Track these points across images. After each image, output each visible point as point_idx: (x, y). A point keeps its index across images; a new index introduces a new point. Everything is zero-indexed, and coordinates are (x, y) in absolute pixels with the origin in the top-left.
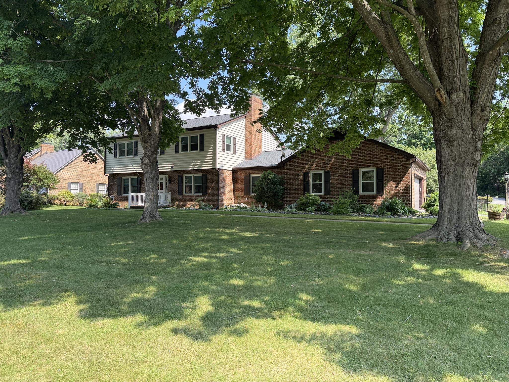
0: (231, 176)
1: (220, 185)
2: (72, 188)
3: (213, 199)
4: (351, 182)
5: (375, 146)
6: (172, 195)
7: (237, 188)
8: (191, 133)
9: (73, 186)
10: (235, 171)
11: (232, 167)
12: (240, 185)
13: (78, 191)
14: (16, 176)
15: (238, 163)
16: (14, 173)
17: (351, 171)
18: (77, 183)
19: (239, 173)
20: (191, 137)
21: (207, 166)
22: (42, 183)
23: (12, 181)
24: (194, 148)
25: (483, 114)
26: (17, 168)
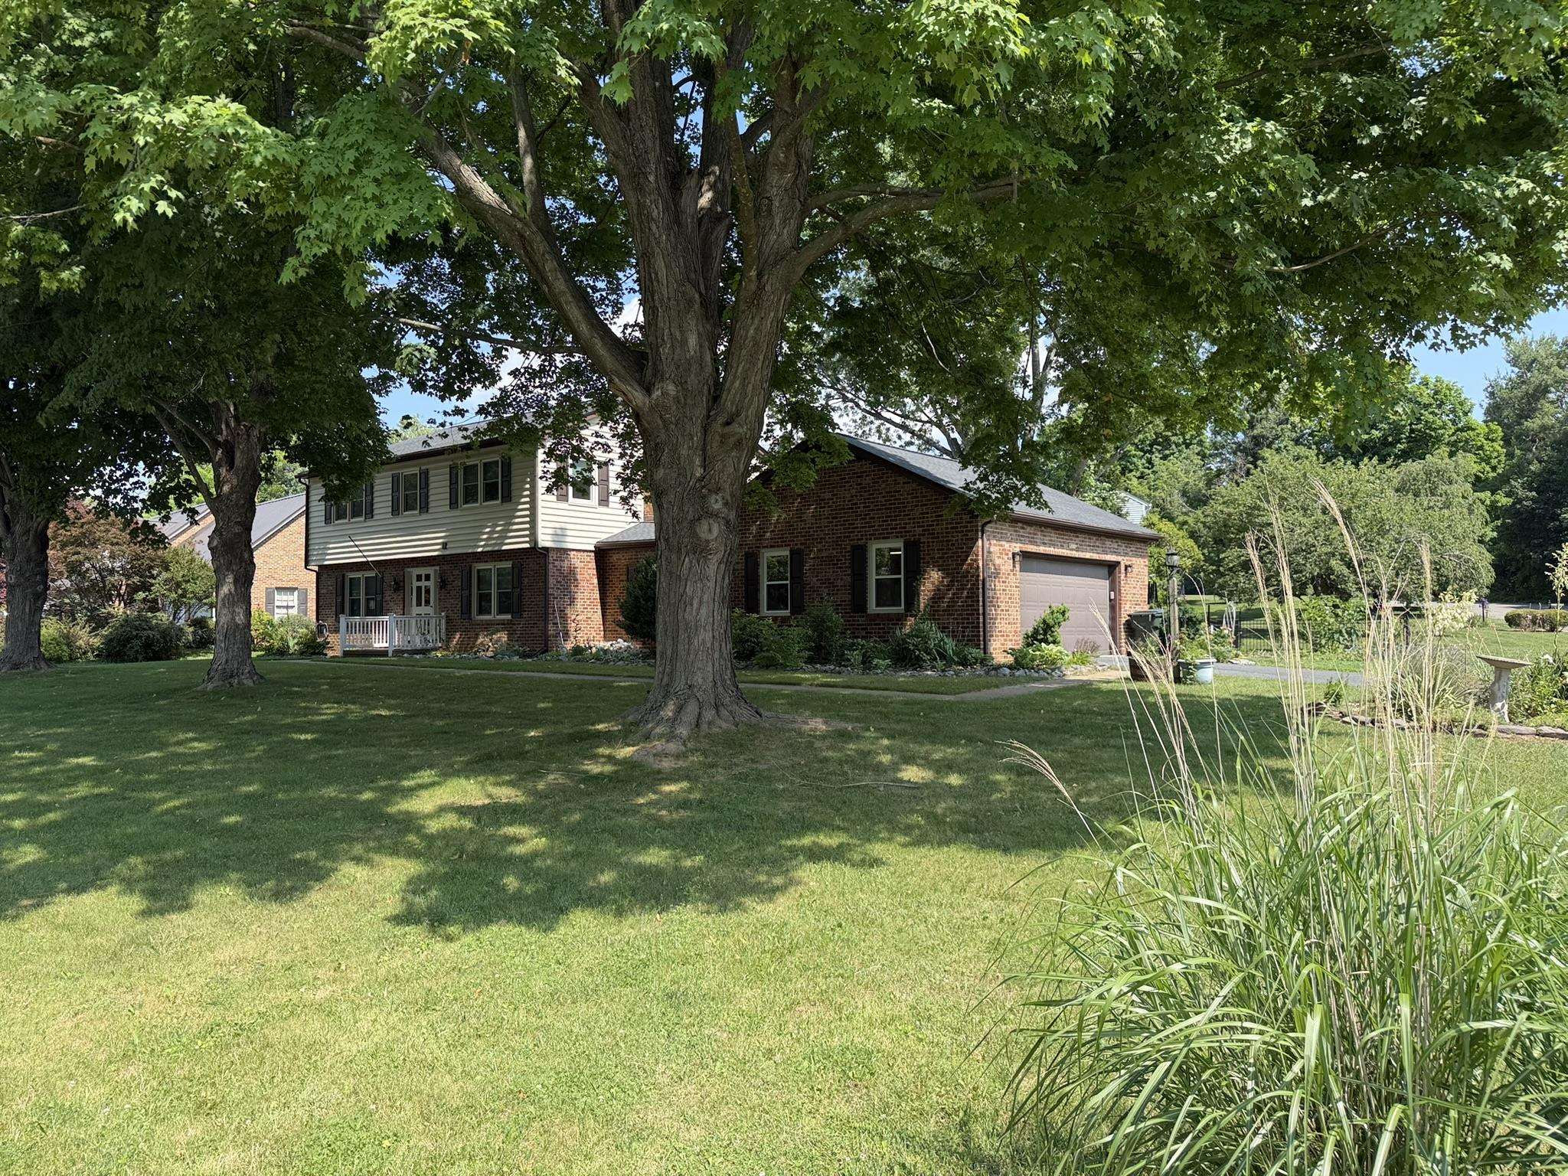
0: (593, 565)
1: (550, 591)
2: (277, 603)
3: (535, 631)
4: (849, 579)
5: (901, 480)
6: (449, 621)
7: (610, 599)
8: (487, 453)
9: (280, 599)
10: (603, 554)
11: (594, 541)
12: (617, 591)
13: (294, 612)
14: (28, 579)
15: (616, 531)
16: (21, 573)
17: (849, 548)
18: (292, 590)
19: (615, 557)
20: (485, 464)
21: (517, 542)
22: (180, 592)
23: (18, 592)
24: (491, 493)
25: (727, 429)
26: (29, 560)
